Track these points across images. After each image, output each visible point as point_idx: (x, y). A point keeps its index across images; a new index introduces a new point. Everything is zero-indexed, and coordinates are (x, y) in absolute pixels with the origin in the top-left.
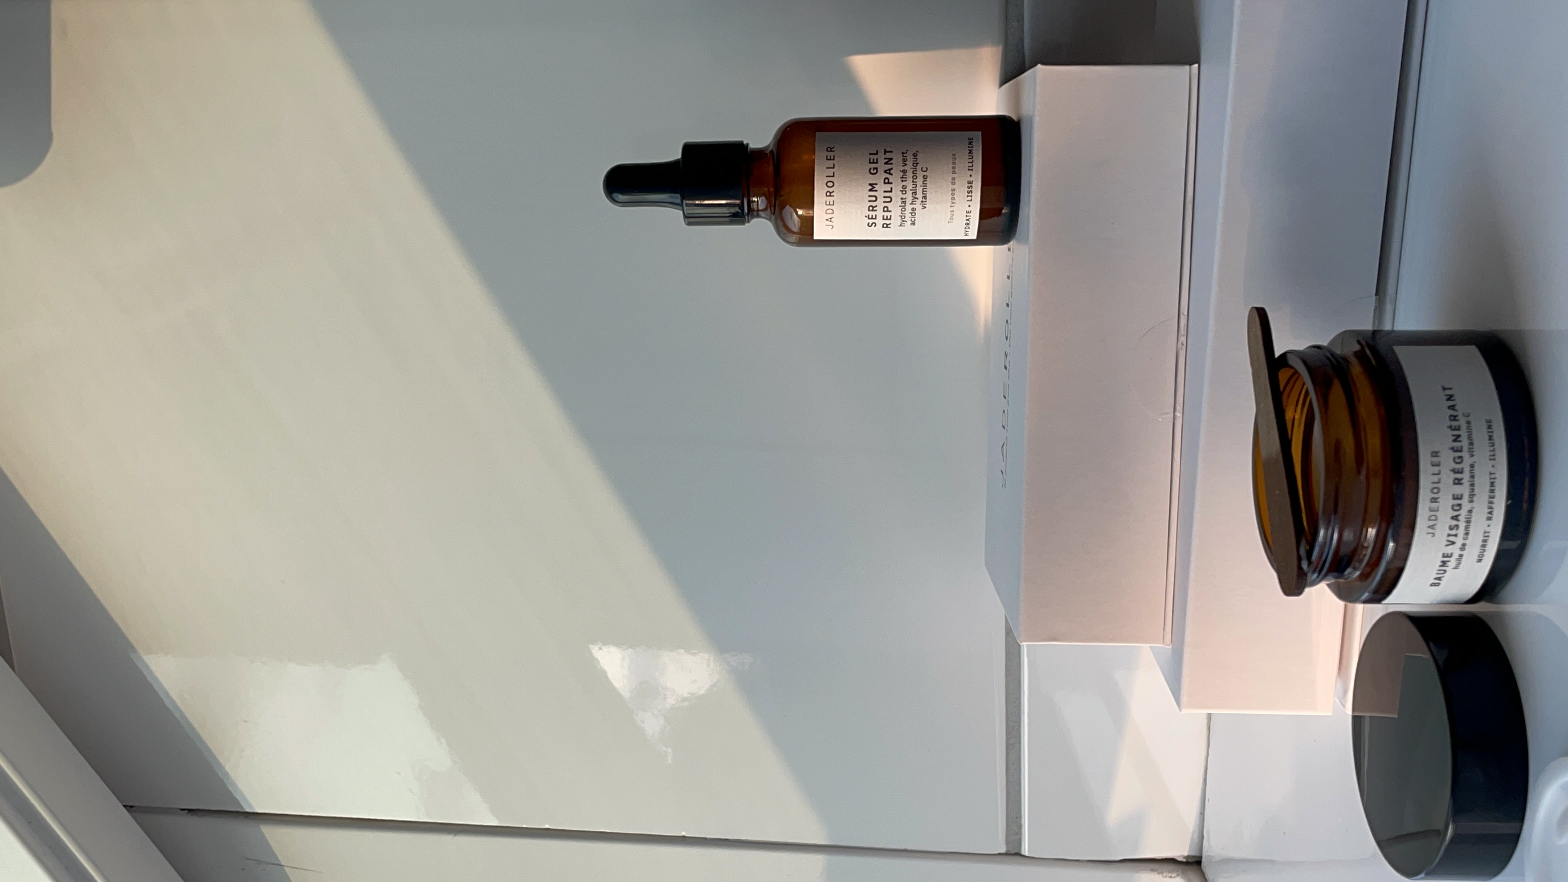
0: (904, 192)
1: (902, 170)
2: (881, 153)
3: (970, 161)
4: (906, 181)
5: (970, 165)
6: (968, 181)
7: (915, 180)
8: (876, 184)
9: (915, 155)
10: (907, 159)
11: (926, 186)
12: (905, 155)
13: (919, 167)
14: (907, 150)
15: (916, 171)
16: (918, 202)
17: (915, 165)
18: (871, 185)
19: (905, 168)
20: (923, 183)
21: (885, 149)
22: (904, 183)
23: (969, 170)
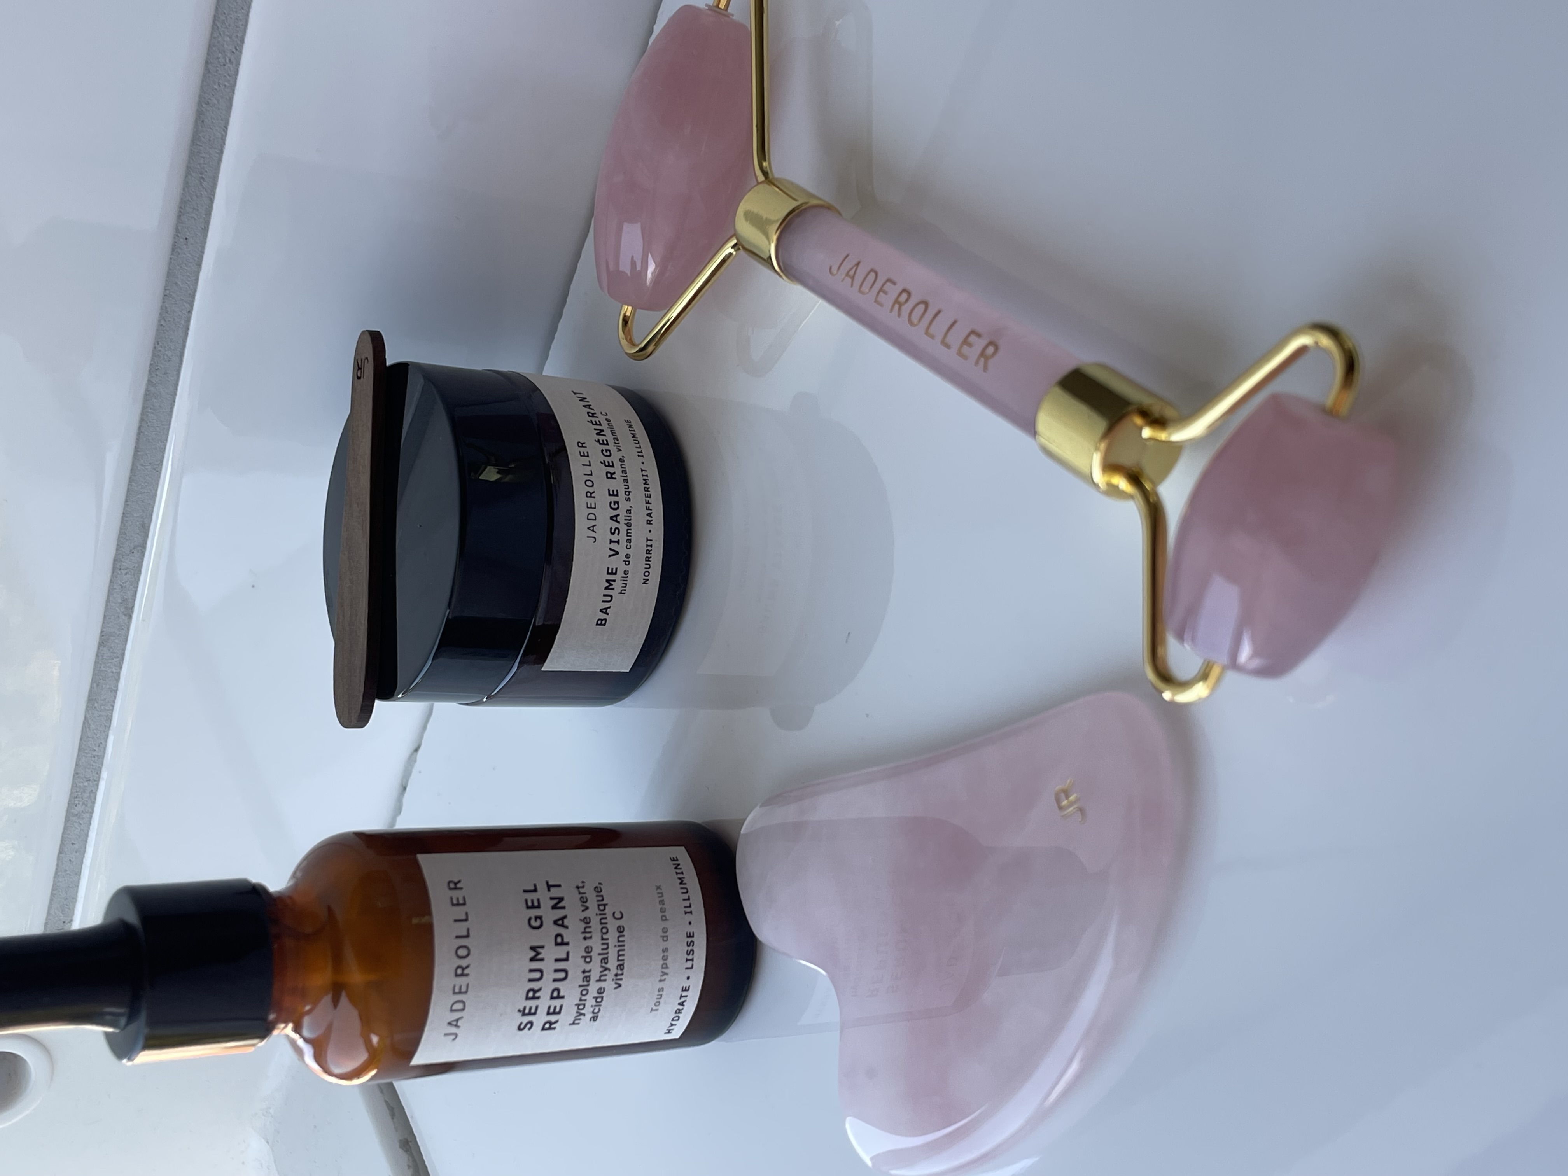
0: (588, 960)
1: (582, 918)
2: (542, 887)
3: (686, 896)
4: (591, 938)
5: (687, 903)
6: (687, 933)
7: (605, 937)
8: (542, 947)
9: (598, 890)
10: (586, 897)
11: (624, 946)
12: (582, 890)
13: (608, 911)
14: (583, 882)
15: (606, 918)
16: (610, 976)
17: (602, 908)
18: (533, 948)
19: (587, 914)
20: (619, 941)
21: (547, 883)
22: (588, 943)
23: (686, 913)
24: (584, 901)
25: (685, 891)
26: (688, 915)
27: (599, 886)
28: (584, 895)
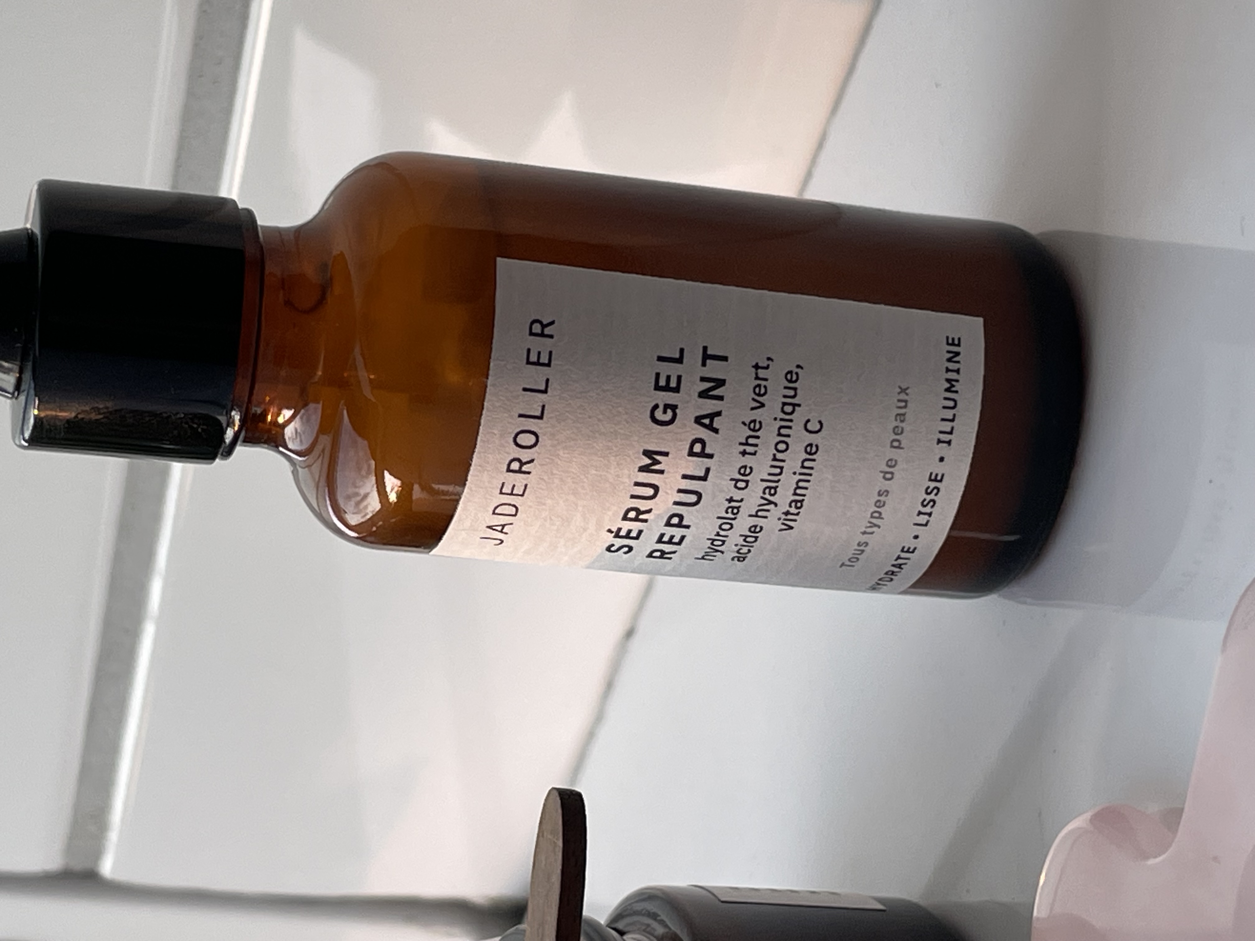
0: (741, 485)
1: (748, 420)
2: (693, 358)
3: (949, 414)
4: (754, 454)
5: (947, 427)
6: (931, 474)
7: (779, 456)
8: (666, 454)
9: (791, 378)
10: (765, 387)
11: (810, 475)
12: (762, 373)
13: (799, 417)
14: (769, 359)
15: (790, 427)
16: (775, 513)
17: (788, 409)
18: (648, 453)
19: (757, 415)
20: (803, 467)
21: (705, 349)
22: (748, 461)
23: (939, 441)
24: (759, 392)
25: (951, 404)
26: (941, 445)
27: (795, 370)
28: (763, 383)
